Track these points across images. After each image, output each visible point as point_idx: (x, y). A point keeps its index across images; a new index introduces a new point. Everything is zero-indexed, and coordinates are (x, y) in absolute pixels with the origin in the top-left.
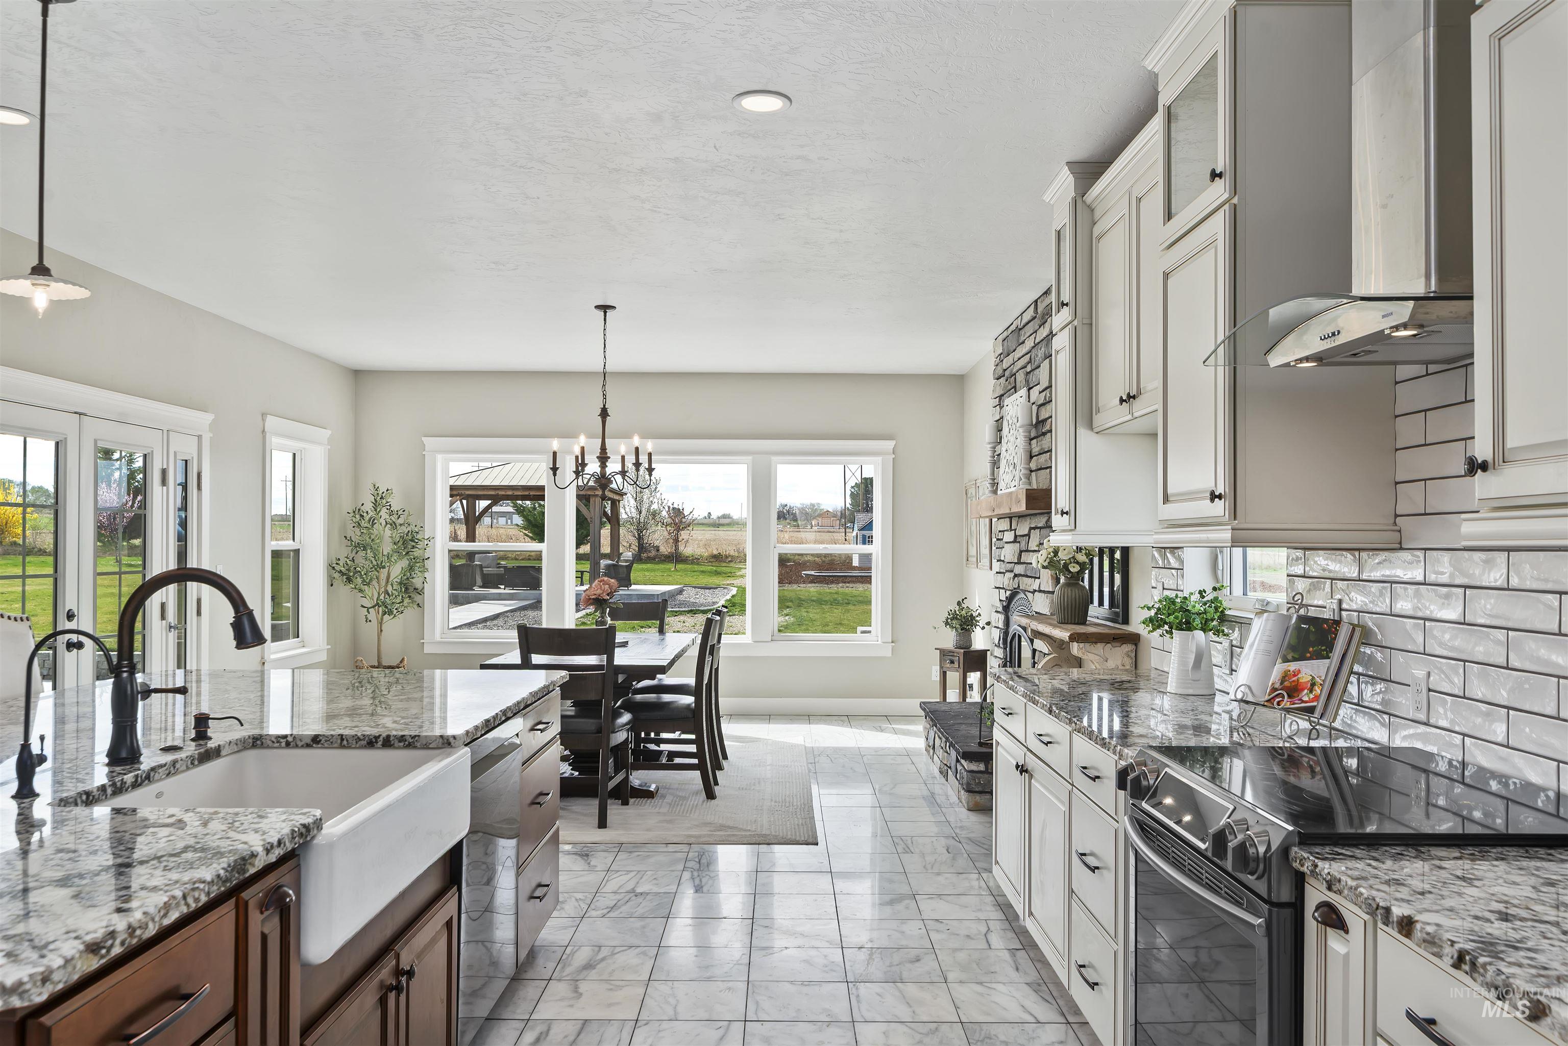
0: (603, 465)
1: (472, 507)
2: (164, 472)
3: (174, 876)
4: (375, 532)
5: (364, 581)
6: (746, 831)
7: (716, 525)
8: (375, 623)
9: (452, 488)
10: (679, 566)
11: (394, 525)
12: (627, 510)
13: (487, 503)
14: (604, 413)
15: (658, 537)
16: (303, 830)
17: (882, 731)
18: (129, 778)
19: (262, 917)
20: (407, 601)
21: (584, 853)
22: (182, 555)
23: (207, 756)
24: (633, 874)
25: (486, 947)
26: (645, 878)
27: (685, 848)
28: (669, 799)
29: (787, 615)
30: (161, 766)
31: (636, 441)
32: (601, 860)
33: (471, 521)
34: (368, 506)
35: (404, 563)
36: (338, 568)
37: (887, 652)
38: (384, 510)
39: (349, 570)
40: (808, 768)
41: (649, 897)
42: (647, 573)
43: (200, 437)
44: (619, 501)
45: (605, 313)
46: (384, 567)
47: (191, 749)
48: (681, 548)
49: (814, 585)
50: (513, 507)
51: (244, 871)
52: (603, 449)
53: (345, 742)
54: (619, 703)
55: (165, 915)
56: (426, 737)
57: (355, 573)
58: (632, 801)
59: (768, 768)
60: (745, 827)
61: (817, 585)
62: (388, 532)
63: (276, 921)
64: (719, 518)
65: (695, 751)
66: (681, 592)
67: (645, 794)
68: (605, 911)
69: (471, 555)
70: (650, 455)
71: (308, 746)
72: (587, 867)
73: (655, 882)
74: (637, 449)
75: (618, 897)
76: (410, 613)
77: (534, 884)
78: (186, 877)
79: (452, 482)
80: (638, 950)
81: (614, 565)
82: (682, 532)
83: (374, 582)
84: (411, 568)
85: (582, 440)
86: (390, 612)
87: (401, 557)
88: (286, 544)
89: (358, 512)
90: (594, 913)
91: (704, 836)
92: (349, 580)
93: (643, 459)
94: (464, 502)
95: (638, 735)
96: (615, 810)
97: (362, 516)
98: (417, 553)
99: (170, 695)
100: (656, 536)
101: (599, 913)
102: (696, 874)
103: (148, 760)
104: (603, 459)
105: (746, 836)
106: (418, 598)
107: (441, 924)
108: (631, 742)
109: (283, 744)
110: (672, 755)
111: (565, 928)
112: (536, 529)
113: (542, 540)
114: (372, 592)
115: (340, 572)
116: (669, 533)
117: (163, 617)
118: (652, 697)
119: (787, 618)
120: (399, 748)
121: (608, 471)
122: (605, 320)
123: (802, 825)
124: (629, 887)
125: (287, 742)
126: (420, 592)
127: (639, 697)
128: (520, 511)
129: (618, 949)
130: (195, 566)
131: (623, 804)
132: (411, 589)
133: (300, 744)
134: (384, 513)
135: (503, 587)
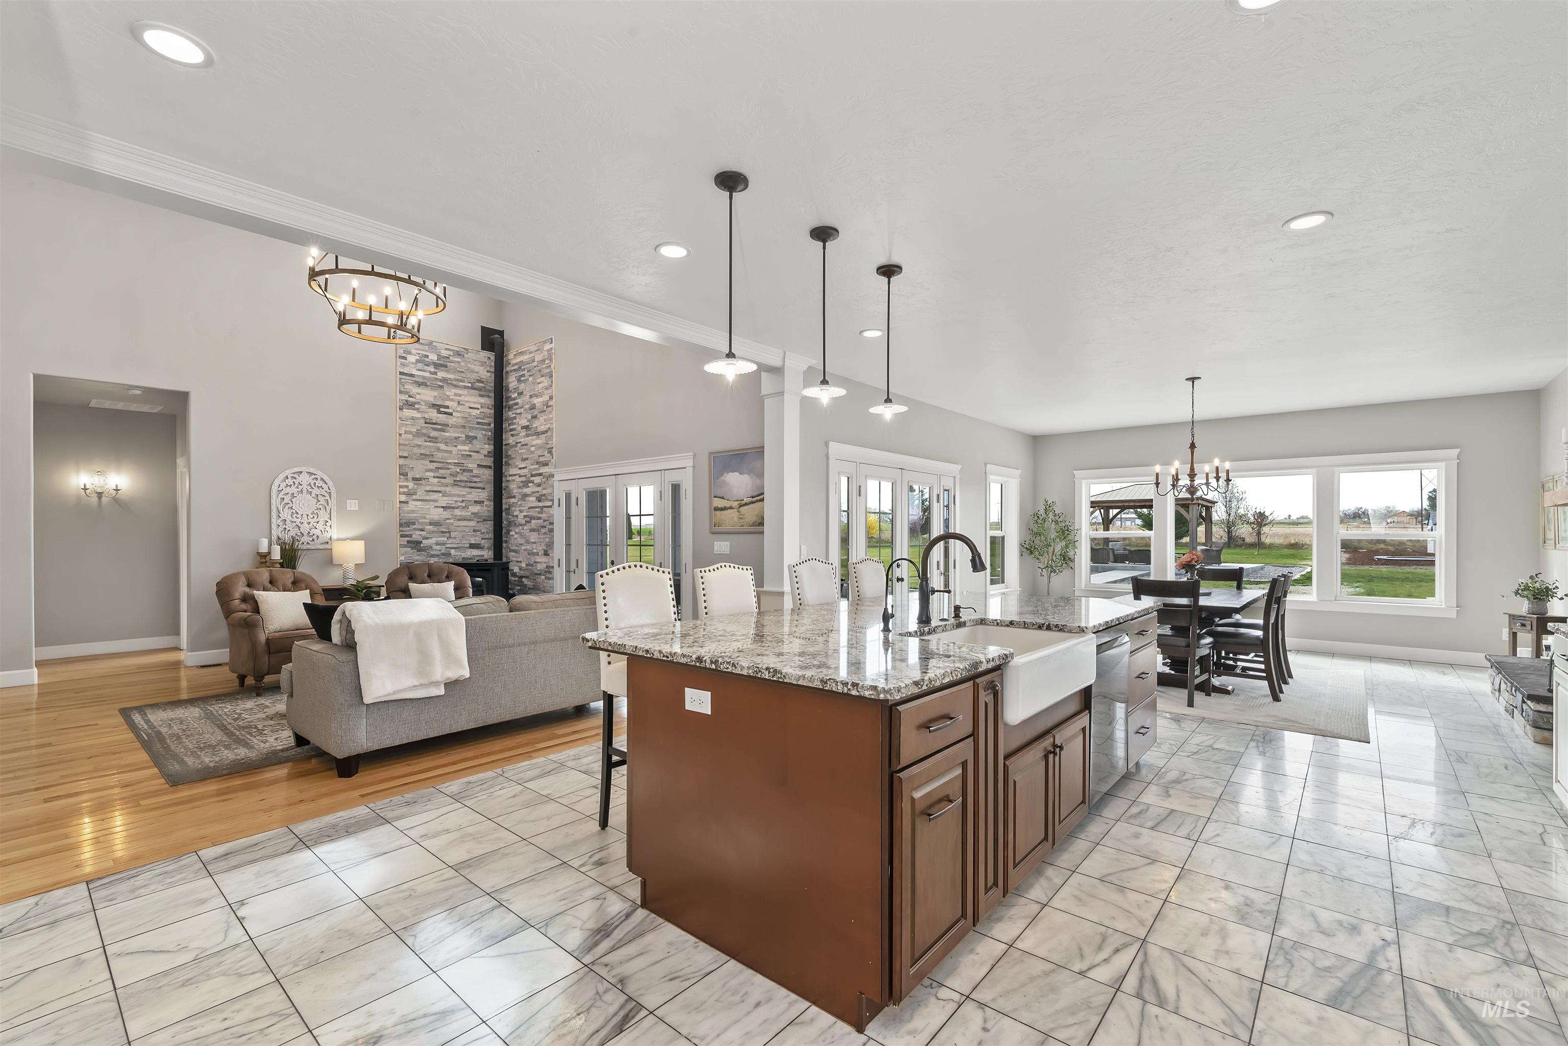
0: (1192, 480)
1: (1107, 513)
2: (938, 496)
3: (947, 665)
4: (1046, 526)
5: (1040, 553)
6: (1304, 724)
7: (1295, 523)
8: (1046, 576)
9: (1092, 502)
10: (1262, 551)
11: (1057, 522)
12: (1219, 514)
13: (1116, 511)
14: (1193, 446)
15: (1244, 531)
16: (1005, 657)
17: (1445, 674)
18: (926, 629)
19: (985, 693)
20: (1064, 565)
21: (1177, 719)
22: (947, 526)
23: (960, 625)
24: (1212, 736)
25: (1108, 758)
26: (1220, 740)
27: (1254, 728)
28: (1242, 697)
29: (1357, 587)
30: (940, 626)
31: (1217, 462)
32: (1188, 726)
33: (1107, 523)
34: (1042, 512)
35: (1064, 543)
36: (1025, 546)
37: (1453, 614)
38: (1051, 513)
39: (1031, 547)
40: (1366, 692)
41: (1222, 752)
42: (1234, 556)
43: (954, 477)
44: (1211, 507)
45: (1193, 382)
46: (1051, 546)
47: (952, 621)
48: (1263, 538)
49: (1386, 566)
50: (1135, 513)
51: (977, 669)
52: (1192, 469)
53: (1026, 625)
54: (1204, 631)
55: (943, 679)
56: (1070, 626)
57: (1034, 549)
58: (1213, 694)
59: (1329, 687)
60: (1304, 722)
61: (1389, 566)
62: (1053, 526)
63: (992, 696)
64: (1298, 518)
65: (1264, 668)
66: (1262, 568)
67: (1223, 691)
68: (1190, 754)
69: (1107, 541)
70: (1228, 471)
71: (1008, 626)
72: (1178, 727)
73: (1228, 744)
74: (1217, 468)
75: (1199, 747)
76: (1066, 573)
77: (1139, 726)
78: (952, 665)
79: (1093, 499)
80: (1212, 780)
81: (1206, 550)
82: (1264, 528)
83: (1046, 554)
84: (1067, 546)
85: (1177, 464)
86: (1055, 571)
87: (1061, 540)
88: (997, 533)
89: (1036, 515)
90: (1182, 754)
91: (1270, 723)
92: (1031, 553)
93: (1223, 475)
94: (1102, 511)
95: (1219, 654)
96: (1199, 697)
97: (1038, 517)
98: (1070, 537)
99: (942, 593)
100: (1242, 530)
101: (1186, 754)
102: (1260, 744)
103: (934, 623)
104: (1192, 476)
105: (1304, 728)
106: (1071, 564)
107: (1079, 729)
108: (1213, 656)
109: (995, 624)
110: (1244, 669)
111: (1162, 758)
112: (1148, 524)
113: (1151, 529)
114: (1045, 560)
115: (1027, 548)
116: (1253, 529)
117: (938, 569)
118: (1231, 630)
119: (1357, 589)
120: (1055, 631)
121: (1196, 483)
122: (1193, 387)
123: (1356, 728)
124: (1209, 743)
125: (997, 623)
126: (1072, 560)
127: (1220, 629)
128: (1140, 516)
129: (1197, 777)
130: (953, 532)
131: (1206, 695)
132: (1067, 559)
133: (1004, 624)
134: (1051, 515)
135: (1127, 562)
